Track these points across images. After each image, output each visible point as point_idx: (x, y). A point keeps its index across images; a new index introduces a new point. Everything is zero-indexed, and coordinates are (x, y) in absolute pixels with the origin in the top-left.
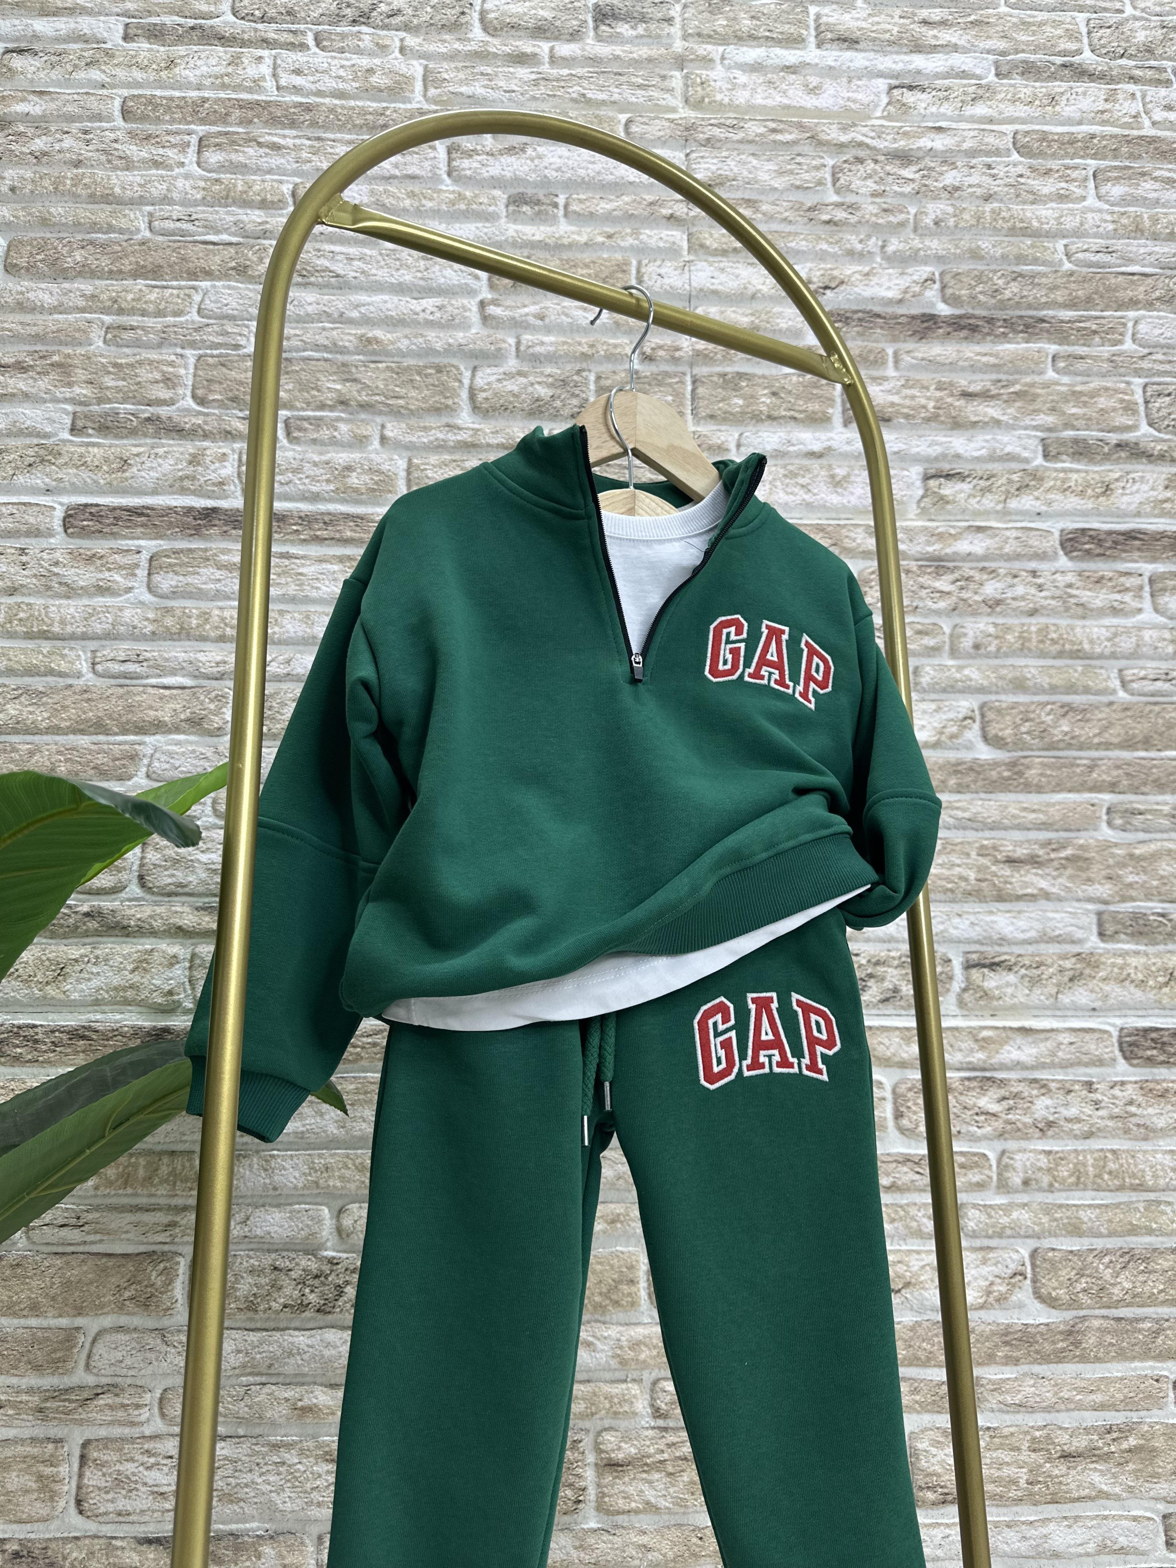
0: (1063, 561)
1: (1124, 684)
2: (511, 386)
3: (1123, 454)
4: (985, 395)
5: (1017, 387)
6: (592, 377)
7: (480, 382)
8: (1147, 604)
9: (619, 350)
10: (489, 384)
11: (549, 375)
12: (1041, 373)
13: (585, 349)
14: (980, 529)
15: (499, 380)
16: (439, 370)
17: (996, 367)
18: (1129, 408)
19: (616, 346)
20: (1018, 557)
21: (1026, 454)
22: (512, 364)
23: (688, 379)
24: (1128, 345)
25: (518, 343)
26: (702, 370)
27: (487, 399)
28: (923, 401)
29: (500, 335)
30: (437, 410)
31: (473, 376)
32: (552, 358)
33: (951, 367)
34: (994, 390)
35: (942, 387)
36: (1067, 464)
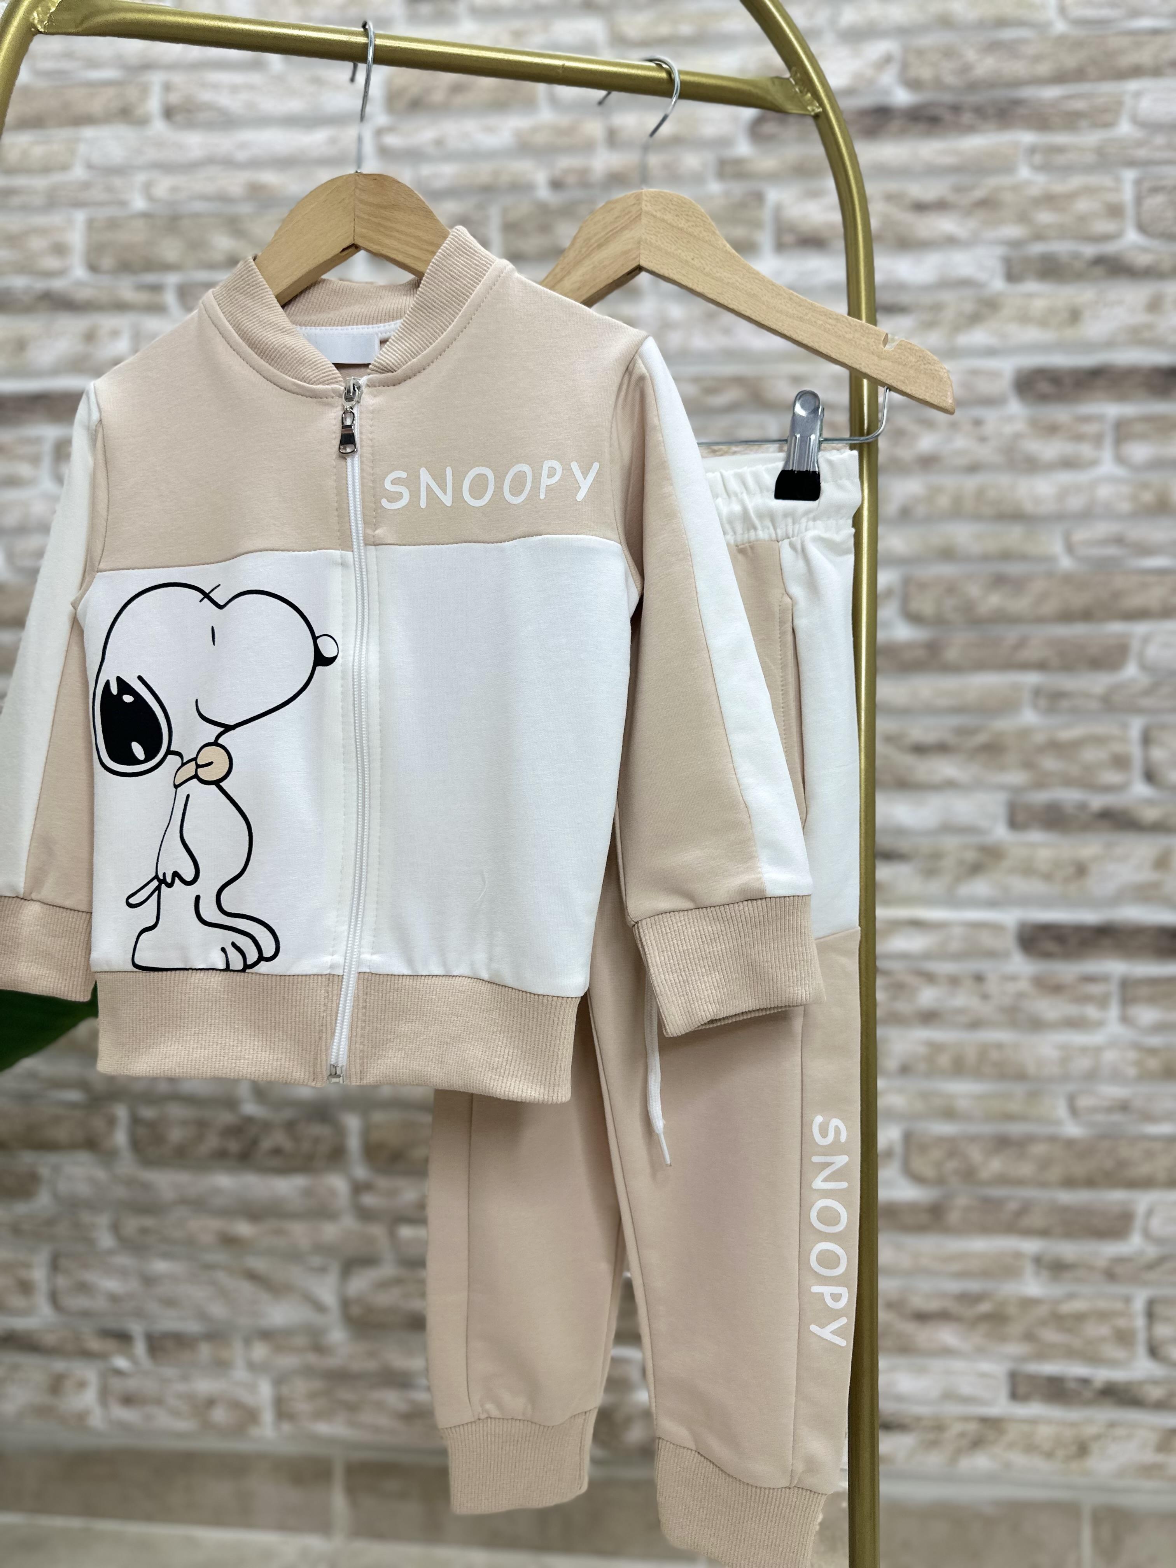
0: (1015, 407)
1: (1070, 548)
3: (1099, 271)
4: (941, 206)
5: (979, 194)
6: (495, 211)
8: (1107, 453)
9: (522, 179)
12: (1012, 172)
13: (485, 179)
17: (956, 169)
18: (1115, 211)
19: (520, 173)
21: (983, 277)
24: (1125, 128)
32: (451, 192)
33: (903, 172)
34: (951, 197)
35: (890, 198)
36: (1031, 286)
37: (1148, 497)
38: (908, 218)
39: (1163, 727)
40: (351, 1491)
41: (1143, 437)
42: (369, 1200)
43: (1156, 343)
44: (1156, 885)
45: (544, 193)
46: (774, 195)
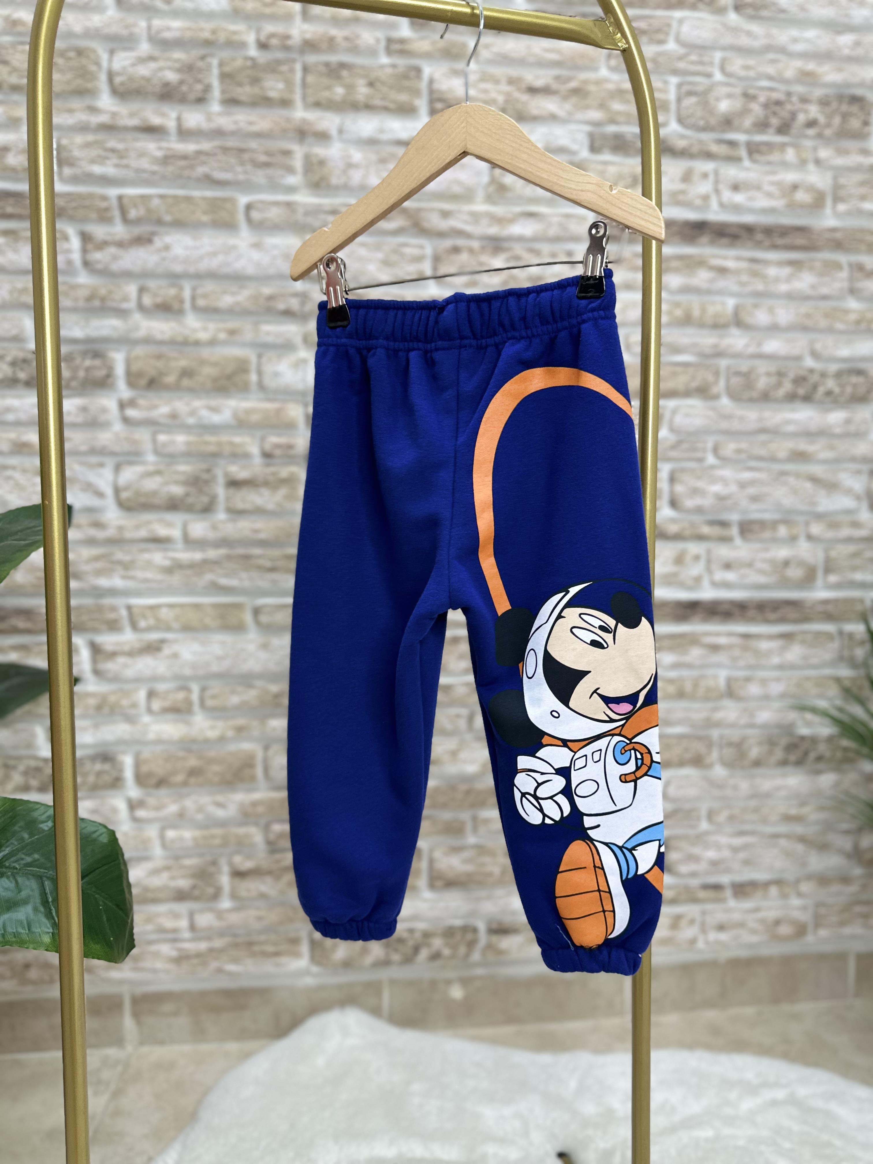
2: (144, 71)
4: (546, 91)
5: (573, 84)
6: (215, 62)
7: (117, 66)
9: (236, 38)
10: (124, 68)
11: (177, 61)
12: (595, 69)
13: (206, 35)
14: (531, 215)
15: (133, 65)
16: (80, 52)
17: (557, 64)
18: (663, 106)
19: (235, 33)
20: (557, 239)
21: (574, 147)
22: (145, 48)
23: (298, 67)
24: (671, 46)
25: (149, 28)
26: (312, 59)
27: (122, 84)
28: (493, 95)
29: (131, 19)
30: (81, 93)
31: (110, 60)
32: (178, 43)
33: (521, 62)
34: (555, 86)
35: (511, 81)
36: (607, 157)
37: (679, 312)
38: (525, 97)
39: (683, 470)
40: (136, 1015)
41: (676, 270)
42: (141, 813)
43: (687, 205)
44: (675, 575)
45: (253, 52)
46: (428, 70)
